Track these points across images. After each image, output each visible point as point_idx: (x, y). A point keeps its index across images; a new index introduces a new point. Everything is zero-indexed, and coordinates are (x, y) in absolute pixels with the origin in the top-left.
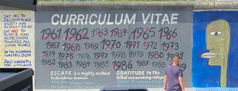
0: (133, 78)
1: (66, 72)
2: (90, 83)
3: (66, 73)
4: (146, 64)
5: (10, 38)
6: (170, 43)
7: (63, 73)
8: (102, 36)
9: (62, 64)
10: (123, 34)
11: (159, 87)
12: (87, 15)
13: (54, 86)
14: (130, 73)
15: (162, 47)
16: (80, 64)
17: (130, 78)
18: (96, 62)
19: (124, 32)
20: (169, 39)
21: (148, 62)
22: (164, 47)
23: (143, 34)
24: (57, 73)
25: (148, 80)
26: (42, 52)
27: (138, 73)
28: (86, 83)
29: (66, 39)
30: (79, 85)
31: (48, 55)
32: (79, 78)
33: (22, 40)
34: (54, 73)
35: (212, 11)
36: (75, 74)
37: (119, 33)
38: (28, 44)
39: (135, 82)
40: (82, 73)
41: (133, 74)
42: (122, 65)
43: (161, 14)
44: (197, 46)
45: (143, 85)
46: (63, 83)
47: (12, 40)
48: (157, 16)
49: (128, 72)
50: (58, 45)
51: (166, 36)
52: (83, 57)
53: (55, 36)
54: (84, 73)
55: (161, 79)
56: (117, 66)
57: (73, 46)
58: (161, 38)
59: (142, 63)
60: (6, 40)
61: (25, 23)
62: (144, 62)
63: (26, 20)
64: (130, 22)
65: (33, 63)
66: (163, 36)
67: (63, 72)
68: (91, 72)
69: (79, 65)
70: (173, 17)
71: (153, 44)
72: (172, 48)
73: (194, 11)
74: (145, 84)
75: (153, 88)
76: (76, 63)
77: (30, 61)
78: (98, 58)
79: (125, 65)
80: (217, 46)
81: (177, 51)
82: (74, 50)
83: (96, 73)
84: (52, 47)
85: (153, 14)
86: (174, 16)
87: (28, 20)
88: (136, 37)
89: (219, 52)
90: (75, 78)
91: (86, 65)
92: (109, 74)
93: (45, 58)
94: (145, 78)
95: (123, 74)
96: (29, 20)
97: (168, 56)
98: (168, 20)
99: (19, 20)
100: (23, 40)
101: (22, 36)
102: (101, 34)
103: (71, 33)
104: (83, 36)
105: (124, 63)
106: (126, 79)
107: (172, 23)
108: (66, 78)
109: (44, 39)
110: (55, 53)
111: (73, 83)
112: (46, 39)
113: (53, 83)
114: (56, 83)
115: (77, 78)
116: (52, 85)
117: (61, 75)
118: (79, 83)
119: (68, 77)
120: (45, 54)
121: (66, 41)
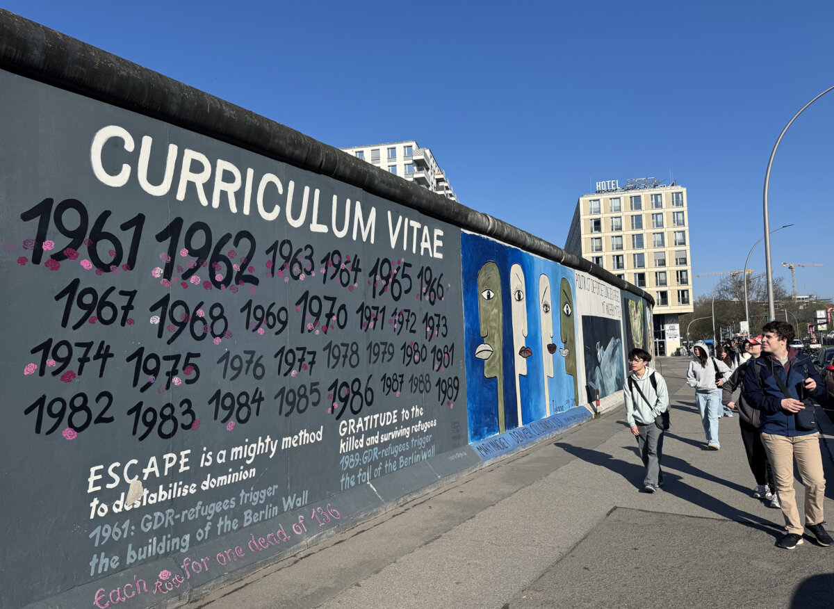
0: (377, 440)
1: (167, 457)
2: (264, 491)
4: (400, 385)
6: (435, 315)
7: (156, 469)
8: (298, 277)
9: (150, 417)
10: (352, 275)
12: (250, 173)
13: (104, 560)
14: (369, 422)
15: (424, 328)
16: (226, 408)
17: (369, 441)
18: (283, 391)
19: (353, 269)
20: (433, 303)
21: (403, 376)
22: (427, 327)
23: (390, 281)
24: (120, 474)
27: (386, 421)
28: (248, 499)
30: (224, 514)
34: (106, 480)
35: (482, 239)
37: (342, 271)
39: (381, 454)
40: (236, 450)
41: (376, 426)
42: (351, 395)
43: (419, 225)
44: (469, 327)
45: (395, 459)
46: (155, 527)
48: (413, 228)
49: (366, 419)
50: (128, 308)
51: (428, 293)
52: (240, 369)
53: (110, 252)
54: (241, 449)
55: (426, 429)
56: (340, 399)
58: (421, 298)
59: (392, 381)
62: (395, 377)
64: (364, 236)
66: (425, 295)
67: (153, 459)
68: (268, 440)
69: (223, 414)
71: (410, 317)
72: (438, 330)
76: (210, 402)
79: (357, 393)
80: (490, 328)
81: (445, 342)
82: (204, 336)
83: (283, 439)
84: (94, 314)
85: (406, 221)
86: (438, 238)
88: (378, 290)
89: (494, 343)
90: (206, 485)
91: (249, 408)
92: (319, 436)
93: (54, 388)
94: (399, 435)
95: (355, 428)
97: (433, 355)
98: (429, 245)
102: (296, 269)
103: (188, 246)
104: (236, 268)
105: (356, 387)
107: (435, 254)
108: (168, 493)
109: (46, 264)
110: (112, 355)
111: (200, 510)
112: (59, 267)
113: (100, 542)
114: (120, 534)
115: (214, 480)
116: (95, 556)
117: (145, 478)
118: (222, 506)
119: (176, 484)
120: (51, 363)
121: (167, 285)
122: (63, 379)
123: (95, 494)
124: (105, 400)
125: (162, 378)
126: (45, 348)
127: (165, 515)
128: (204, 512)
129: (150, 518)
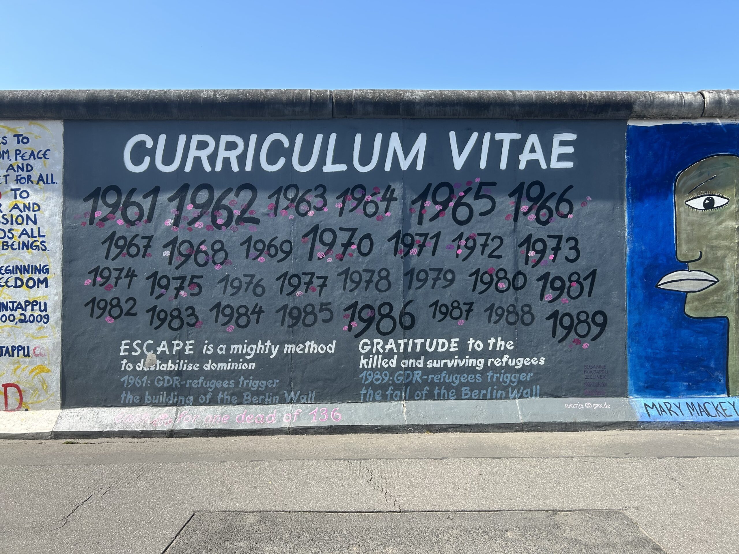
0: (420, 363)
1: (175, 342)
2: (264, 382)
3: (176, 348)
4: (465, 314)
6: (549, 236)
7: (166, 349)
8: (306, 214)
9: (162, 316)
10: (382, 205)
11: (512, 396)
12: (253, 138)
13: (130, 396)
14: (406, 345)
15: (522, 252)
16: (225, 315)
17: (406, 363)
18: (285, 307)
19: (384, 199)
20: (546, 223)
21: (471, 304)
22: (528, 251)
23: (452, 204)
24: (141, 347)
25: (472, 370)
26: (90, 273)
27: (437, 347)
28: (248, 384)
29: (177, 223)
30: (224, 390)
31: (112, 281)
32: (222, 366)
33: (15, 226)
34: (132, 349)
35: (692, 125)
36: (208, 349)
37: (367, 203)
38: (38, 243)
39: (427, 379)
40: (236, 346)
41: (418, 350)
42: (378, 317)
43: (517, 136)
44: (643, 248)
45: (453, 388)
46: (165, 385)
48: (501, 142)
49: (402, 342)
50: (147, 247)
51: (534, 212)
52: (239, 288)
53: (136, 214)
54: (240, 346)
55: (520, 366)
56: (361, 320)
57: (203, 248)
58: (516, 219)
59: (450, 308)
61: (27, 165)
62: (455, 305)
63: (32, 154)
64: (405, 165)
65: (54, 312)
66: (525, 214)
67: (164, 343)
68: (268, 343)
69: (222, 319)
70: (560, 145)
71: (490, 242)
72: (555, 255)
73: (630, 123)
74: (462, 384)
75: (491, 398)
76: (211, 310)
77: (45, 304)
78: (294, 291)
79: (388, 315)
80: (712, 248)
81: (572, 267)
82: (206, 264)
83: (286, 346)
84: (125, 251)
85: (487, 136)
86: (563, 143)
87: (40, 155)
88: (427, 217)
89: (722, 269)
90: (208, 366)
91: (249, 318)
92: (331, 349)
93: (99, 293)
94: (461, 365)
95: (383, 348)
96: (44, 155)
97: (541, 283)
98: (539, 155)
99: (6, 156)
100: (20, 228)
101: (16, 213)
102: (303, 207)
103: (193, 202)
104: (237, 213)
105: (385, 310)
106: (394, 366)
107: (555, 164)
108: (175, 365)
109: (97, 224)
110: (136, 276)
111: (202, 383)
112: (104, 225)
113: (127, 385)
114: (141, 383)
115: (214, 364)
116: (124, 392)
117: (158, 353)
118: (222, 384)
119: (182, 362)
120: (99, 279)
121: (176, 230)
122: (106, 288)
123: (124, 357)
124: (131, 302)
125: (172, 292)
126: (96, 272)
127: (173, 379)
128: (206, 384)
129: (162, 379)
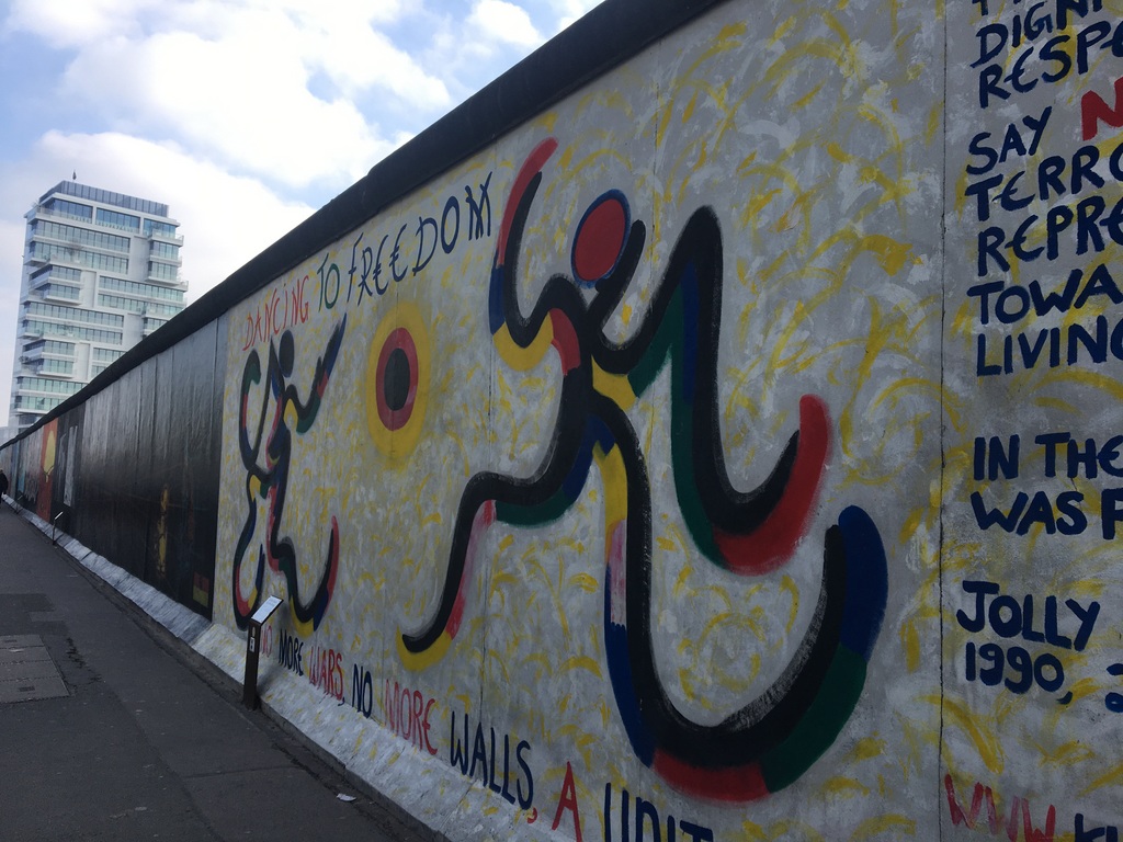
5: (1054, 229)
47: (1088, 263)
60: (994, 272)
